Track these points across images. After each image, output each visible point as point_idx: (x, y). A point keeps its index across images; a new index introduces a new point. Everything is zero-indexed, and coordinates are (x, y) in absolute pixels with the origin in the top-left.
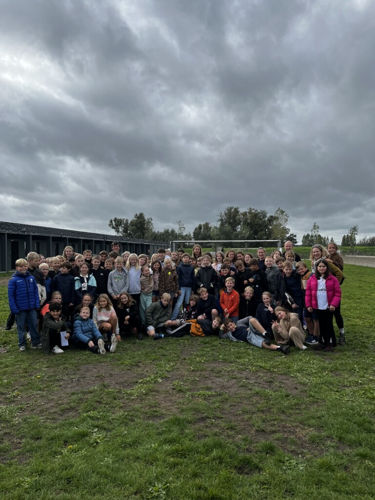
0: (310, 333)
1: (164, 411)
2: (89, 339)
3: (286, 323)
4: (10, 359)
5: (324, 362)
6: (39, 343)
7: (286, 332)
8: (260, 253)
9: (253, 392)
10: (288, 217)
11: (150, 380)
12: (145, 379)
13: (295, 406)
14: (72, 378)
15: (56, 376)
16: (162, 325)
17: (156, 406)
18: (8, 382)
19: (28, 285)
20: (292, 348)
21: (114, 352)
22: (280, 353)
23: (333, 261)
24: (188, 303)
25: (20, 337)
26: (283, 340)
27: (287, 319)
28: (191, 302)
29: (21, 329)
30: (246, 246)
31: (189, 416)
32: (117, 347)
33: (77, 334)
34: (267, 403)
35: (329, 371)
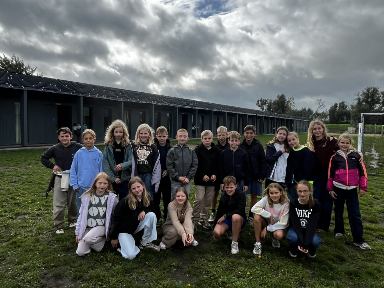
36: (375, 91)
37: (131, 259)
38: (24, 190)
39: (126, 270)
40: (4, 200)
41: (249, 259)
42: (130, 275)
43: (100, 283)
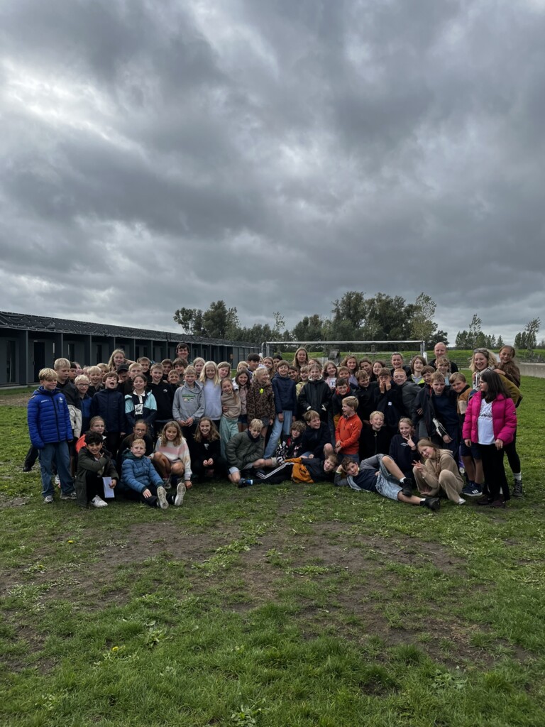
0: (470, 479)
1: (252, 596)
2: (144, 486)
3: (434, 464)
4: (30, 515)
5: (491, 523)
6: (72, 491)
7: (435, 478)
8: (395, 360)
9: (386, 568)
10: (435, 306)
11: (233, 547)
12: (226, 546)
13: (449, 590)
14: (120, 544)
15: (96, 540)
16: (250, 465)
17: (242, 588)
18: (26, 549)
19: (57, 407)
20: (443, 502)
21: (181, 506)
22: (424, 509)
23: (504, 373)
24: (288, 434)
25: (45, 482)
26: (430, 489)
27: (436, 459)
28: (294, 432)
29: (46, 470)
30: (373, 349)
31: (291, 604)
32: (185, 498)
33: (127, 479)
34: (407, 585)
35: (499, 537)
36: (359, 298)
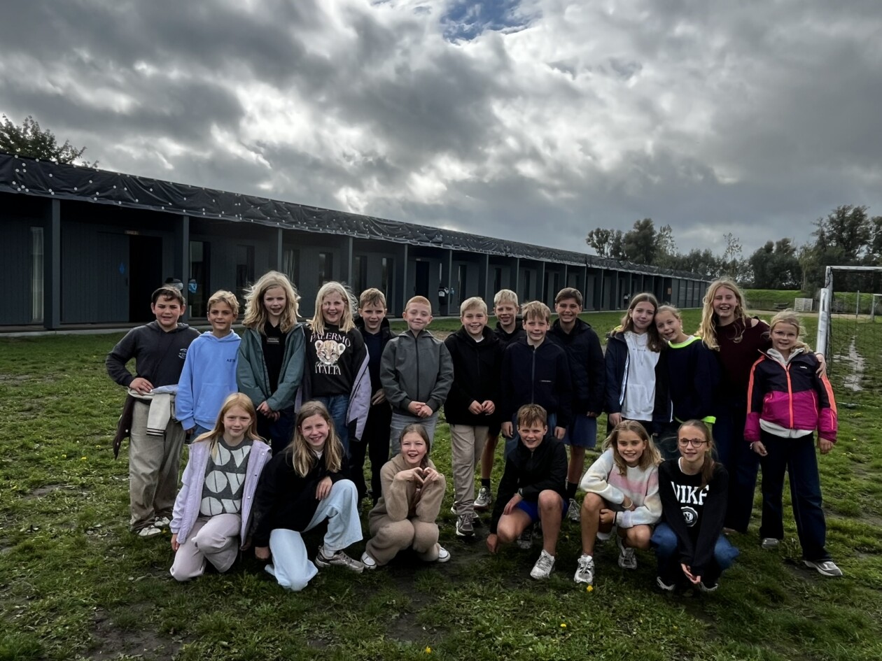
36: (859, 216)
37: (296, 588)
38: (52, 428)
39: (285, 614)
40: (6, 451)
41: (566, 593)
42: (294, 625)
43: (225, 643)
